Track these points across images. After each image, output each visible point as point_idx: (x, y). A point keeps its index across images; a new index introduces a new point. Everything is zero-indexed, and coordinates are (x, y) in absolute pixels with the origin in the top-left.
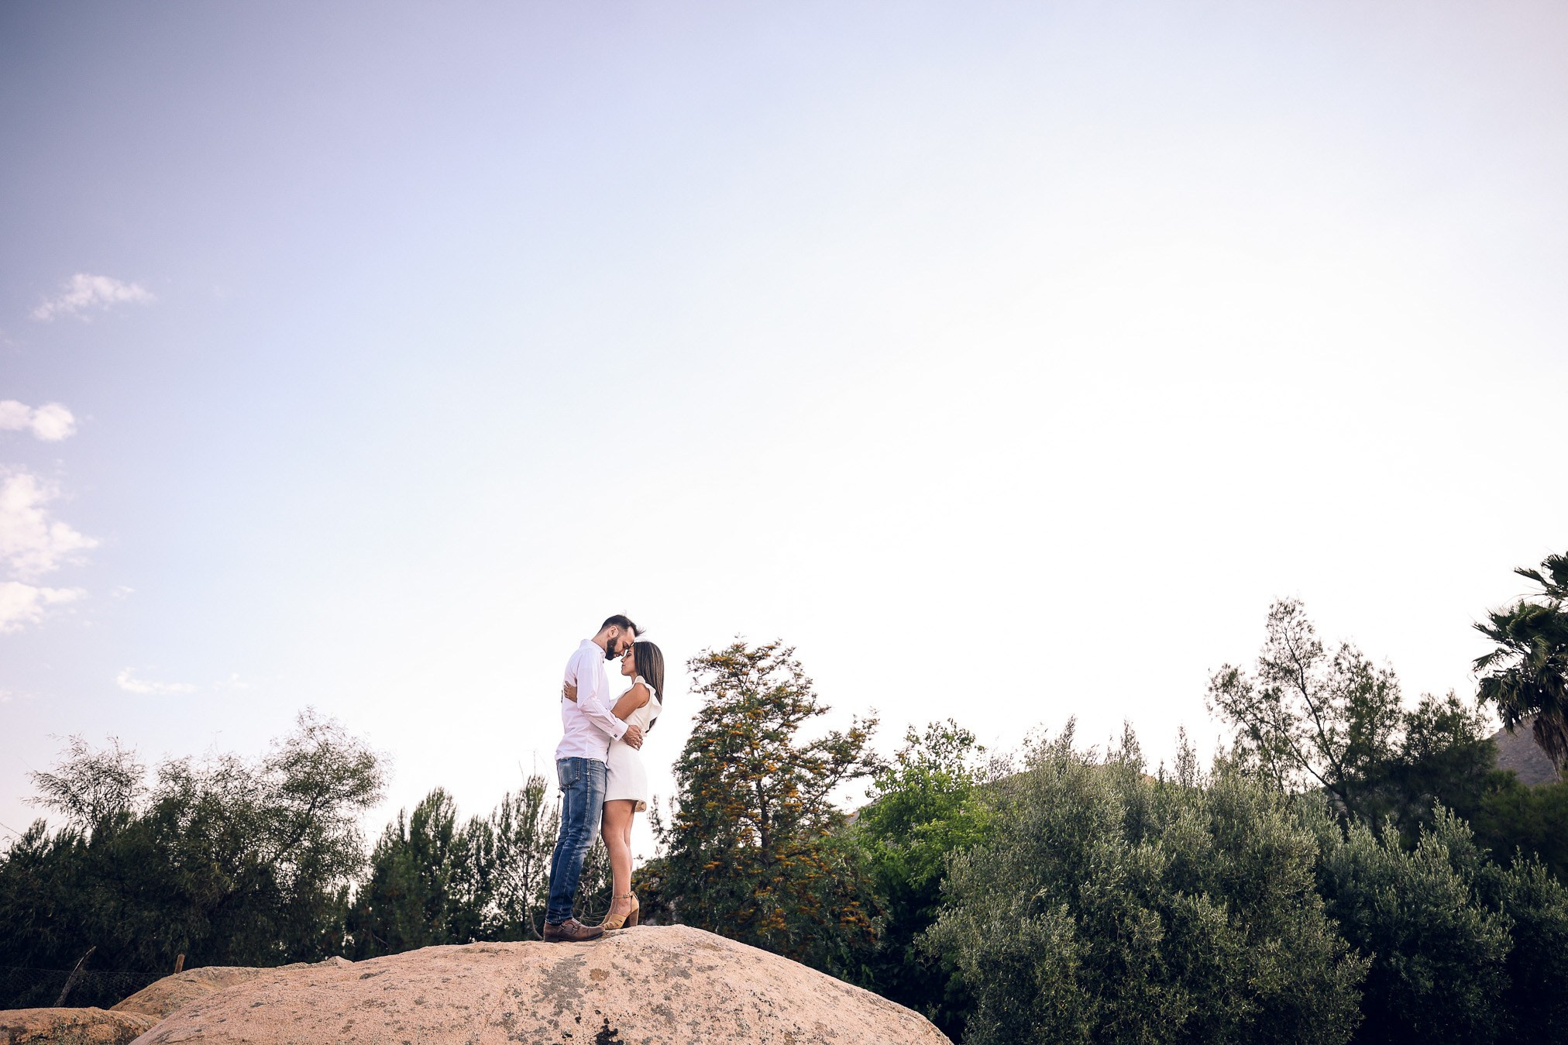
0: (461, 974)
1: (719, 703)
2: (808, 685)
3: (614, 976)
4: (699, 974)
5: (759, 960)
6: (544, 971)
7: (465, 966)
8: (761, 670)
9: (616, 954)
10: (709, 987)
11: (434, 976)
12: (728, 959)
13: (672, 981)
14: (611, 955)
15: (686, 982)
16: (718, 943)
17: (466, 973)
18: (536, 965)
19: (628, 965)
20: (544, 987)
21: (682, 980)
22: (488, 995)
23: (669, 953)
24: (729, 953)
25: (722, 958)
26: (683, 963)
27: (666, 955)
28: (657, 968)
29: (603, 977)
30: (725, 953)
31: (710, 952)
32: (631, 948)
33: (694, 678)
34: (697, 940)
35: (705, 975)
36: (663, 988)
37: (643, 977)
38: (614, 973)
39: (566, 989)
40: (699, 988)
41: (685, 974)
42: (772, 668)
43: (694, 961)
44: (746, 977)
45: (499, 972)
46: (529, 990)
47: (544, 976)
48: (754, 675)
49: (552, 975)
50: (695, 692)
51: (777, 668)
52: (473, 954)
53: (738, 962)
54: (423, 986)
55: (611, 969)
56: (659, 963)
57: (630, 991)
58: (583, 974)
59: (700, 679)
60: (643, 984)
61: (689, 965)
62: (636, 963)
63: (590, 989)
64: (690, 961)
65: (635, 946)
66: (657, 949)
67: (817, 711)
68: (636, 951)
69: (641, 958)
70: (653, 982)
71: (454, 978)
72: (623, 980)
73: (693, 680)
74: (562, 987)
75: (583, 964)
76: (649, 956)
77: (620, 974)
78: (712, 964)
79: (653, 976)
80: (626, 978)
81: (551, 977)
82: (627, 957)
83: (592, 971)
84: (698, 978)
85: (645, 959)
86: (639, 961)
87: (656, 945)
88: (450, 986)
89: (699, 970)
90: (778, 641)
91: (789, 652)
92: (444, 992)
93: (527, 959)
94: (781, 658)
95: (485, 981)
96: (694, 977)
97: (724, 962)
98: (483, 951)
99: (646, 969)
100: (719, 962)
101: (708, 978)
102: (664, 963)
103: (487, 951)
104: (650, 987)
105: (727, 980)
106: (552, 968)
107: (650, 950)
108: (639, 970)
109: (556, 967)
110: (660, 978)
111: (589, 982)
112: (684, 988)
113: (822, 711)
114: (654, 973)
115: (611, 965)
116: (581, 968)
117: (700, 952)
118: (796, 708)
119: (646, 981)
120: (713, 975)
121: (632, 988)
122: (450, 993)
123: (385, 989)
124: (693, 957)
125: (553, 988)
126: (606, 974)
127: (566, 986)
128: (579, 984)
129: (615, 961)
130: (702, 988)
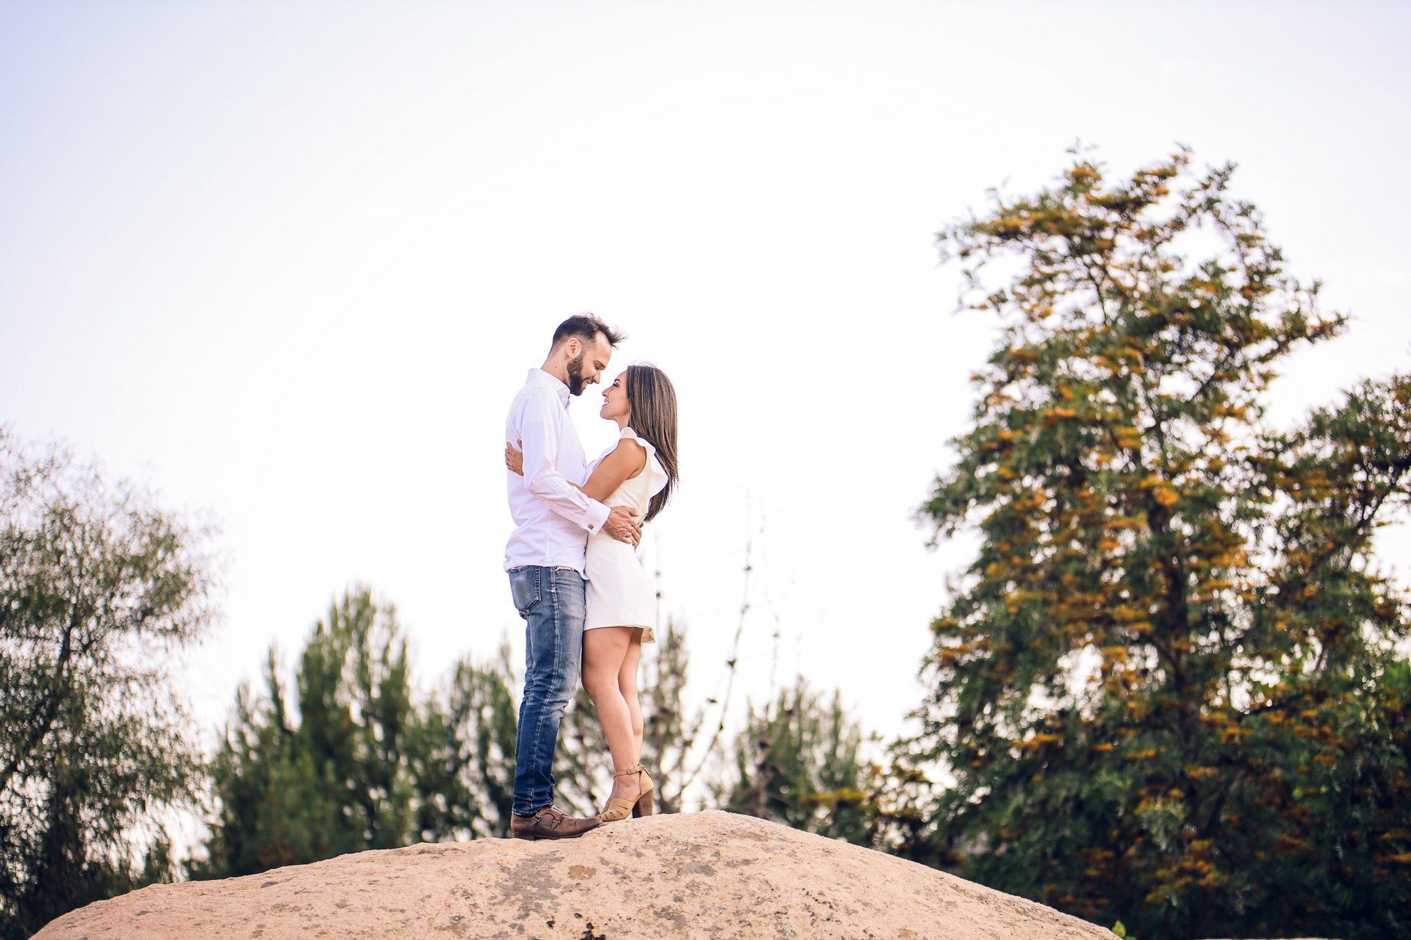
0: (393, 875)
1: (1035, 336)
2: (1274, 265)
3: (603, 873)
4: (729, 869)
5: (828, 852)
6: (503, 869)
7: (398, 866)
8: (1148, 235)
9: (607, 846)
10: (741, 886)
11: (358, 878)
12: (776, 851)
13: (686, 879)
14: (599, 848)
15: (708, 880)
16: (768, 831)
17: (399, 874)
18: (493, 861)
19: (623, 860)
20: (504, 887)
21: (701, 878)
22: (429, 896)
23: (686, 844)
24: (780, 843)
25: (767, 850)
26: (706, 856)
27: (681, 847)
28: (665, 862)
29: (586, 876)
30: (771, 844)
31: (749, 842)
32: (629, 839)
33: (968, 273)
34: (734, 828)
35: (736, 871)
36: (672, 887)
37: (644, 875)
38: (603, 870)
39: (534, 890)
40: (726, 886)
41: (707, 870)
42: (1178, 225)
43: (723, 854)
44: (800, 873)
45: (443, 872)
46: (484, 891)
47: (505, 876)
48: (1127, 247)
49: (515, 874)
50: (972, 307)
51: (1192, 222)
52: (410, 857)
53: (793, 854)
54: (345, 888)
55: (598, 866)
56: (670, 857)
57: (626, 892)
58: (559, 872)
59: (982, 273)
60: (643, 883)
61: (715, 859)
62: (635, 858)
63: (569, 889)
64: (717, 854)
65: (635, 836)
66: (668, 840)
67: (1309, 332)
68: (637, 842)
69: (643, 851)
70: (658, 882)
71: (382, 879)
72: (616, 878)
73: (964, 279)
74: (529, 888)
75: (560, 860)
76: (655, 848)
77: (611, 871)
78: (748, 857)
79: (660, 873)
80: (620, 875)
81: (514, 875)
82: (623, 850)
83: (572, 868)
84: (726, 876)
85: (650, 853)
86: (639, 855)
87: (666, 835)
88: (379, 888)
89: (728, 864)
90: (1179, 152)
91: (1221, 178)
92: (371, 894)
93: (480, 857)
94: (1200, 197)
95: (424, 882)
96: (720, 874)
97: (770, 855)
98: (422, 852)
99: (652, 863)
100: (761, 855)
101: (741, 874)
102: (677, 857)
103: (429, 852)
104: (654, 887)
105: (768, 877)
106: (514, 866)
107: (657, 841)
108: (639, 866)
109: (520, 863)
110: (670, 876)
111: (567, 881)
112: (703, 887)
113: (1324, 330)
114: (661, 869)
115: (598, 860)
116: (556, 865)
117: (735, 842)
118: (1248, 331)
119: (649, 879)
120: (748, 870)
121: (627, 888)
122: (380, 895)
123: (296, 893)
124: (721, 849)
125: (516, 889)
126: (592, 872)
127: (534, 886)
128: (550, 883)
129: (606, 855)
130: (731, 886)
